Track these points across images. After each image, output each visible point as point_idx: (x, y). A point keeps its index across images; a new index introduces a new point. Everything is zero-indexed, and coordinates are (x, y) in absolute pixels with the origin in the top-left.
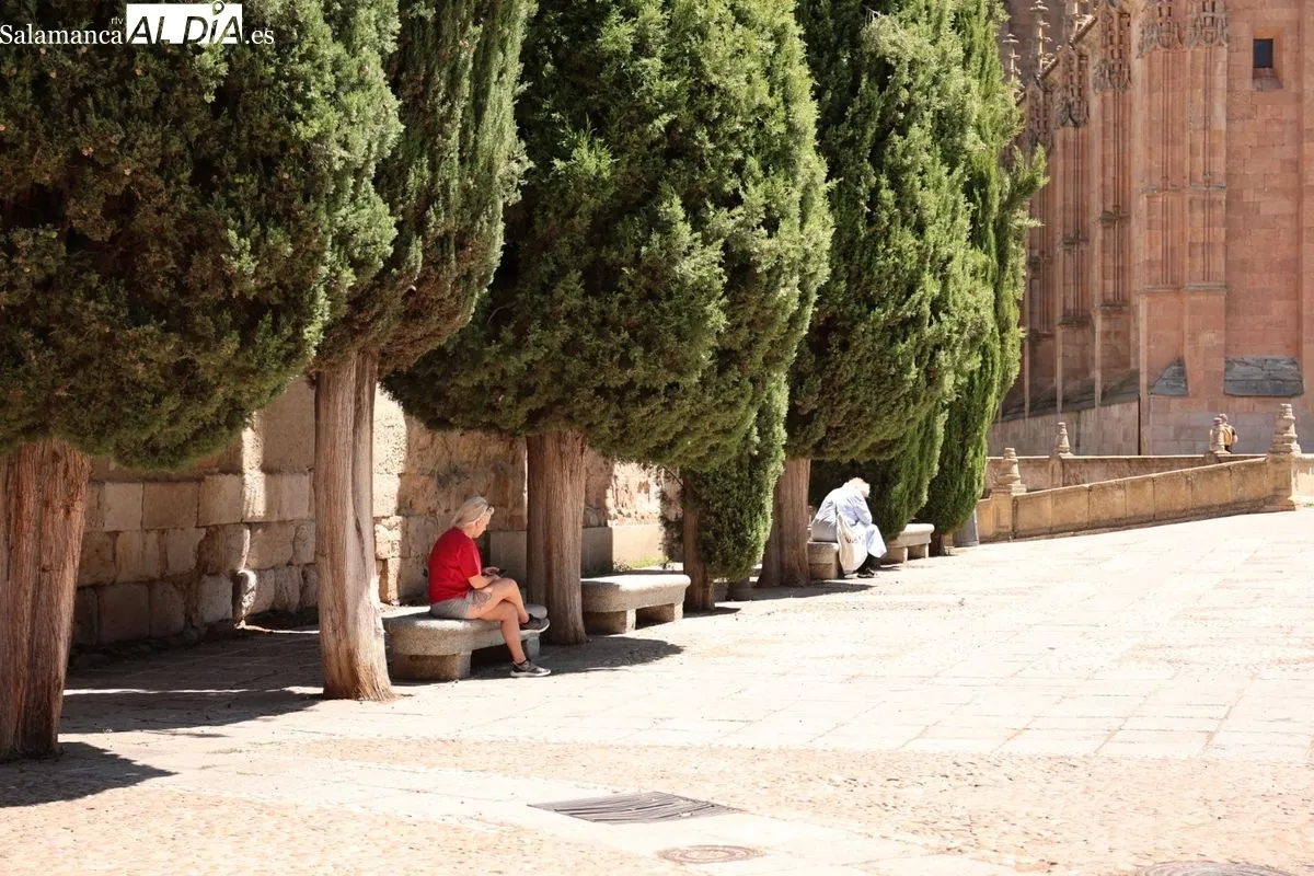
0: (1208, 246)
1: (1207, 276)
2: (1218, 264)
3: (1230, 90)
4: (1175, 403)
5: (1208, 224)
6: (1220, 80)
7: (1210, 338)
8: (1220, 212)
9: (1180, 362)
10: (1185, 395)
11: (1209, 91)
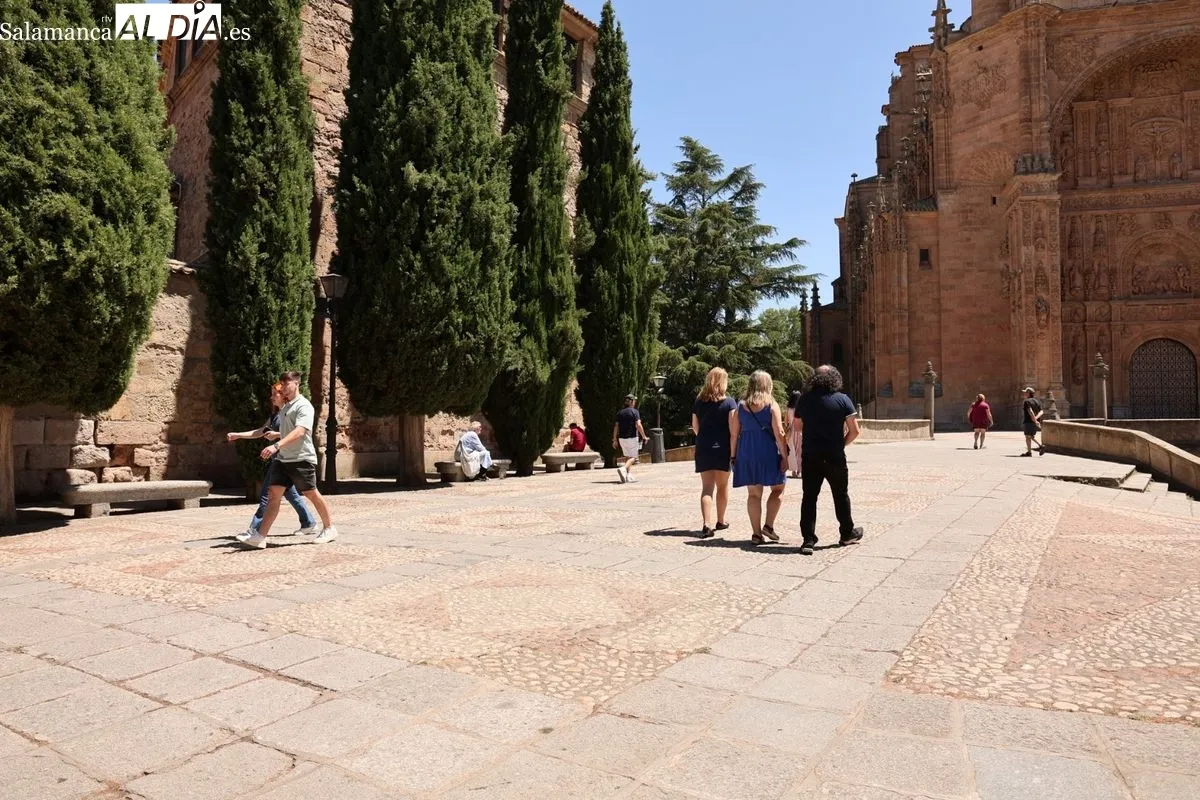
0: (901, 335)
1: (900, 346)
2: (906, 342)
3: (909, 270)
4: (888, 400)
5: (900, 325)
6: (904, 265)
7: (903, 373)
8: (906, 320)
9: (890, 383)
10: (892, 396)
11: (900, 271)
